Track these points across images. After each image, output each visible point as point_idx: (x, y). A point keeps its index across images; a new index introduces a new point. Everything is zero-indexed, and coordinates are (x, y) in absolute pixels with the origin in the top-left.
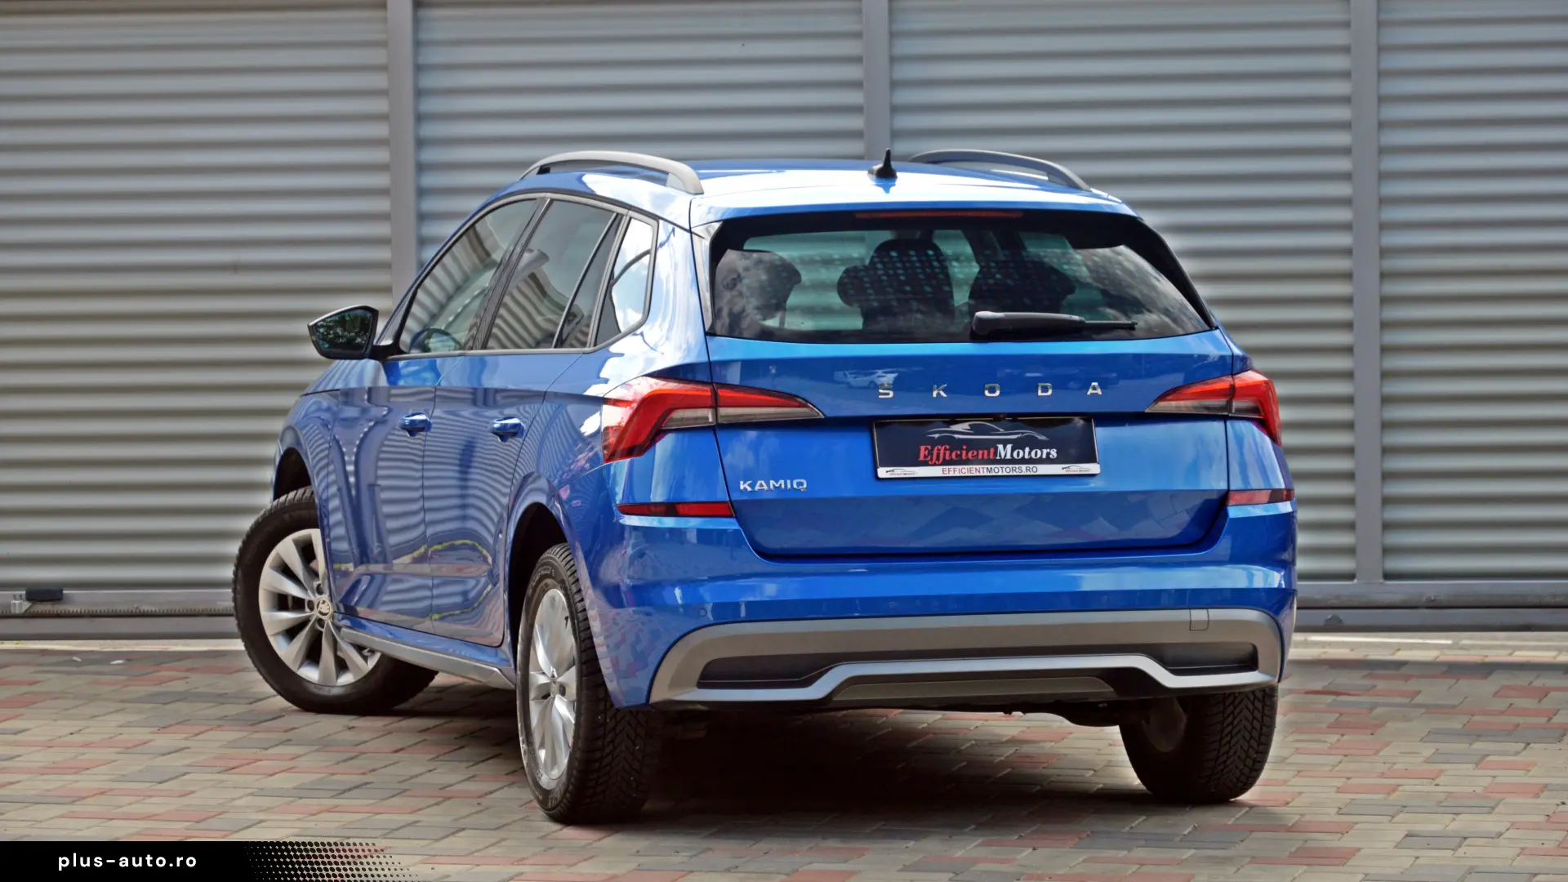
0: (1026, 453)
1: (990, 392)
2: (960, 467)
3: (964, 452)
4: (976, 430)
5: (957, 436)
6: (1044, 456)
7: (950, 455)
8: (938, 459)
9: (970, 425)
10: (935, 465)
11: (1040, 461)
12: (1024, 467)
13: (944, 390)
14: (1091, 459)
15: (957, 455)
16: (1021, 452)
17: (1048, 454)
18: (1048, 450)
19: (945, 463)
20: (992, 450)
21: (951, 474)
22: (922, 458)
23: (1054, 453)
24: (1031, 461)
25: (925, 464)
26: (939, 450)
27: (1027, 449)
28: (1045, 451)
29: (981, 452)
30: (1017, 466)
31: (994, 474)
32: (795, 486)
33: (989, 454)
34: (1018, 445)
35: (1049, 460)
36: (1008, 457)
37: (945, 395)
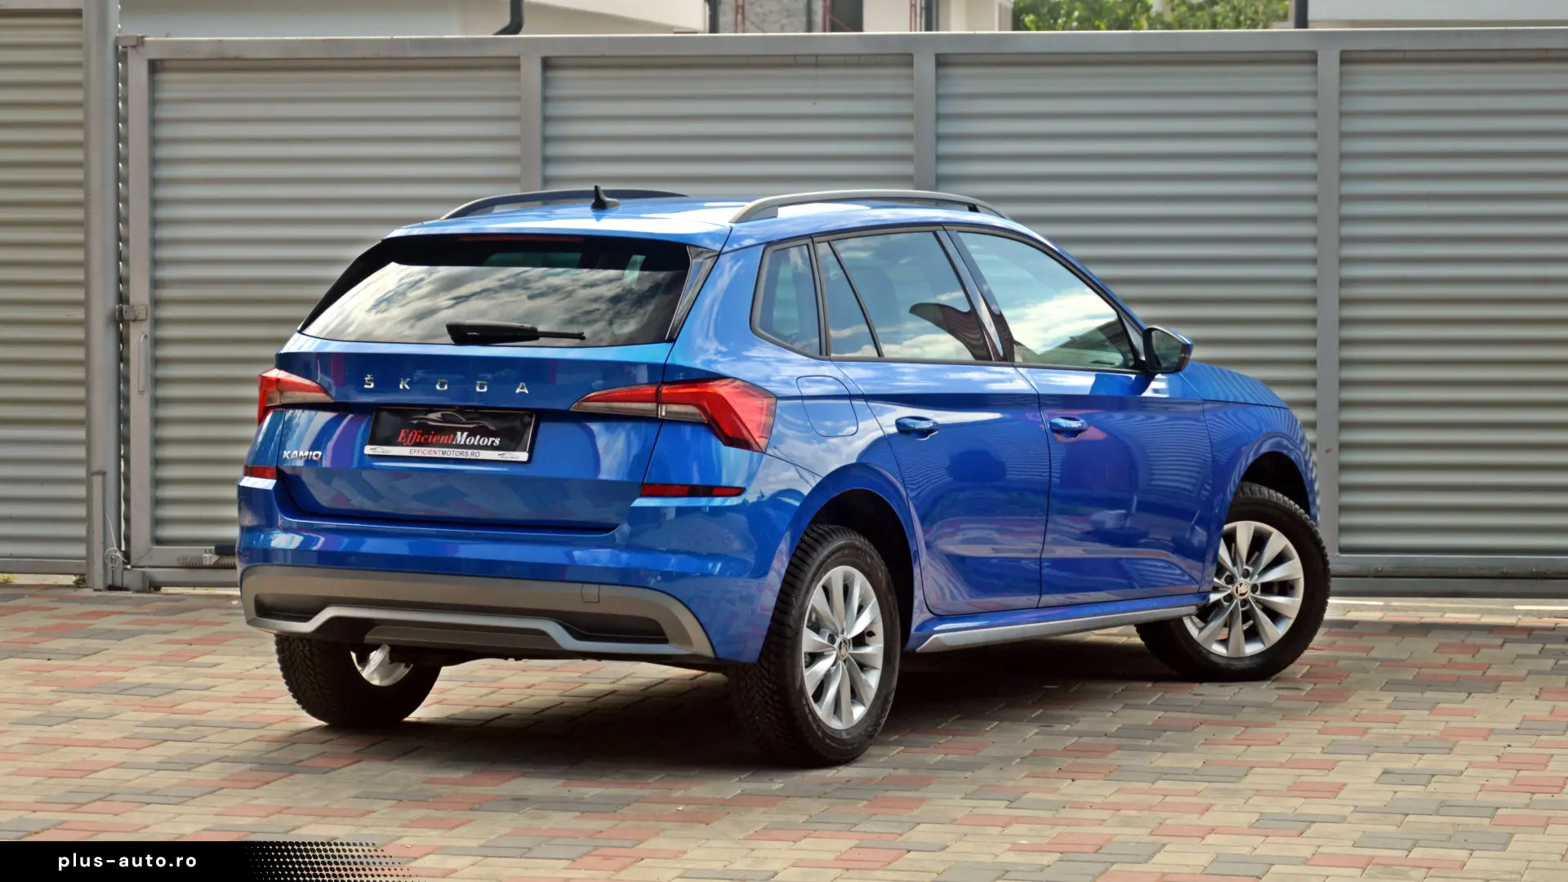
0: (476, 440)
1: (440, 387)
2: (425, 449)
3: (431, 437)
5: (430, 423)
6: (489, 444)
7: (421, 438)
8: (411, 441)
9: (442, 415)
10: (407, 446)
11: (486, 448)
12: (470, 451)
13: (408, 383)
14: (523, 448)
15: (425, 439)
16: (473, 439)
17: (493, 442)
18: (494, 439)
19: (417, 445)
20: (452, 436)
21: (416, 454)
22: (400, 439)
24: (479, 447)
25: (401, 444)
26: (414, 434)
27: (478, 437)
28: (491, 439)
29: (443, 438)
30: (465, 451)
31: (447, 456)
32: (313, 457)
33: (448, 440)
34: (472, 433)
35: (492, 448)
36: (462, 443)
37: (407, 387)
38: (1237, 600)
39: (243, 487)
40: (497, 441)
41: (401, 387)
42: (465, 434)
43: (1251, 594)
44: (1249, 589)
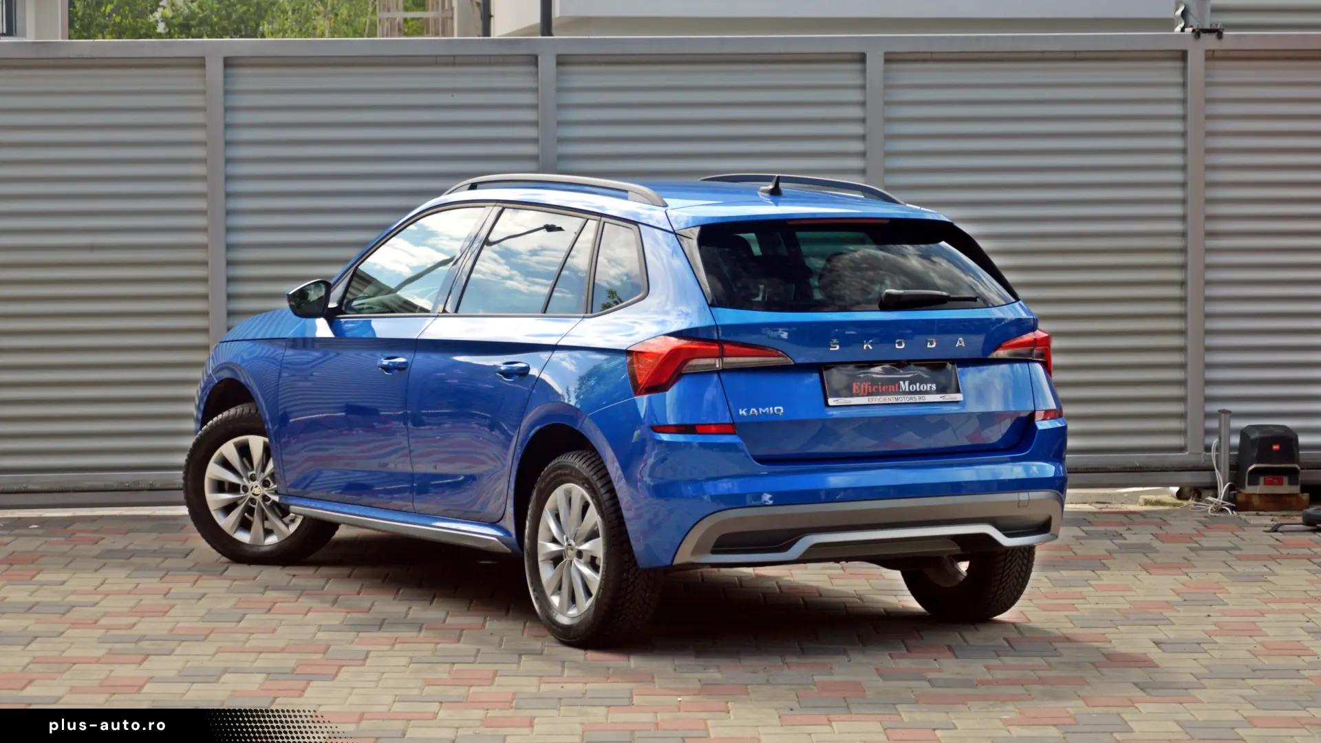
0: (917, 387)
1: (899, 345)
2: (879, 397)
3: (880, 387)
4: (886, 372)
5: (874, 376)
6: (928, 389)
7: (872, 388)
8: (864, 391)
9: (882, 368)
10: (863, 396)
11: (926, 392)
12: (917, 396)
13: (871, 344)
14: (958, 391)
15: (876, 389)
16: (915, 386)
17: (931, 387)
18: (930, 385)
19: (869, 394)
20: (897, 385)
21: (874, 402)
22: (854, 391)
23: (934, 387)
24: (920, 392)
25: (858, 395)
26: (864, 385)
27: (918, 384)
29: (890, 386)
30: (913, 396)
31: (899, 402)
32: (776, 411)
33: (895, 388)
34: (912, 381)
37: (871, 348)
41: (866, 347)
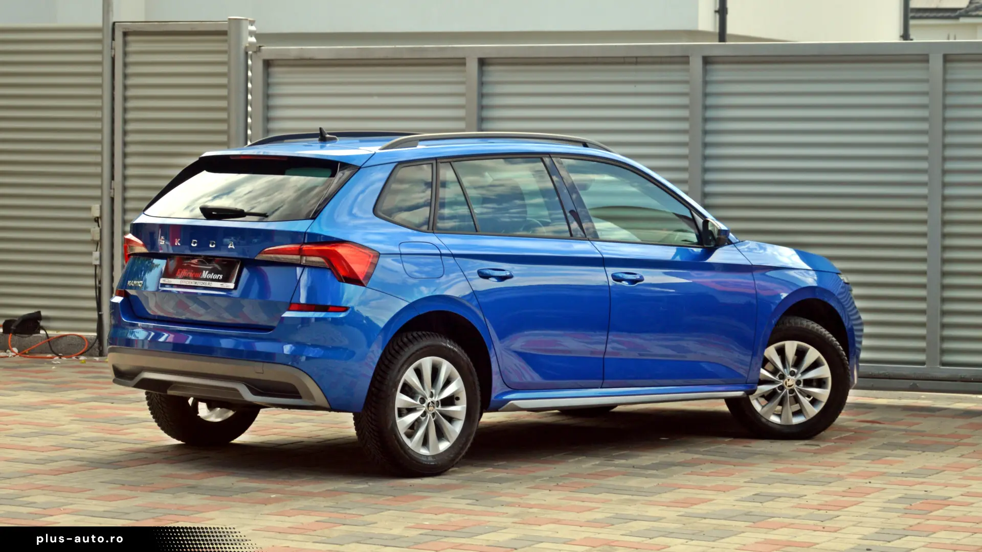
0: (211, 276)
1: (194, 244)
2: (187, 280)
3: (191, 273)
5: (191, 265)
6: (217, 278)
7: (186, 274)
10: (180, 278)
11: (215, 280)
12: (207, 282)
17: (219, 277)
20: (200, 273)
21: (183, 284)
22: (177, 275)
24: (213, 280)
25: (176, 277)
26: (184, 272)
27: (213, 274)
28: (219, 275)
29: (196, 274)
30: (205, 282)
32: (139, 284)
34: (211, 272)
35: (218, 280)
36: (205, 277)
37: (179, 244)
38: (787, 389)
39: (113, 302)
40: (221, 276)
41: (176, 244)
42: (207, 272)
43: (796, 386)
44: (794, 383)
